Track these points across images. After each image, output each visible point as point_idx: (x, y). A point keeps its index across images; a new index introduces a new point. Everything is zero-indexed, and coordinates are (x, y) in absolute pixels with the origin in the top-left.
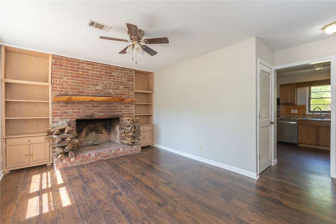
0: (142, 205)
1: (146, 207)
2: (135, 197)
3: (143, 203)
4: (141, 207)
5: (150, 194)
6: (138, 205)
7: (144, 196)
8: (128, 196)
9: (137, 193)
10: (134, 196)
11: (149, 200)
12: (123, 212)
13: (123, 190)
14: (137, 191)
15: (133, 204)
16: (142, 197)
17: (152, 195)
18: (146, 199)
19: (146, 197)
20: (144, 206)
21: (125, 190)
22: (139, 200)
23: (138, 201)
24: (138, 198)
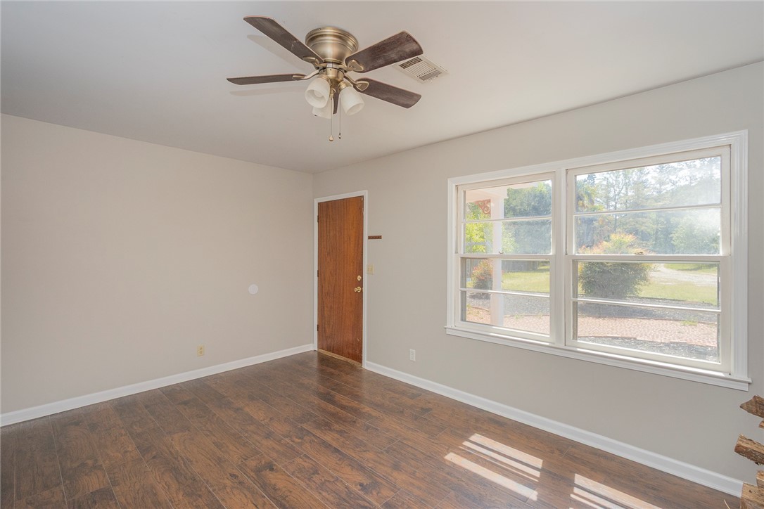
0: (307, 464)
1: (299, 460)
2: (325, 480)
3: (304, 468)
4: (307, 460)
5: (291, 492)
6: (314, 463)
7: (303, 484)
8: (342, 481)
9: (324, 494)
10: (327, 484)
11: (293, 474)
12: (336, 450)
13: (365, 500)
14: (324, 498)
15: (325, 465)
16: (308, 482)
17: (284, 489)
18: (298, 478)
19: (299, 481)
20: (303, 463)
21: (358, 499)
22: (313, 474)
23: (316, 472)
24: (316, 478)
